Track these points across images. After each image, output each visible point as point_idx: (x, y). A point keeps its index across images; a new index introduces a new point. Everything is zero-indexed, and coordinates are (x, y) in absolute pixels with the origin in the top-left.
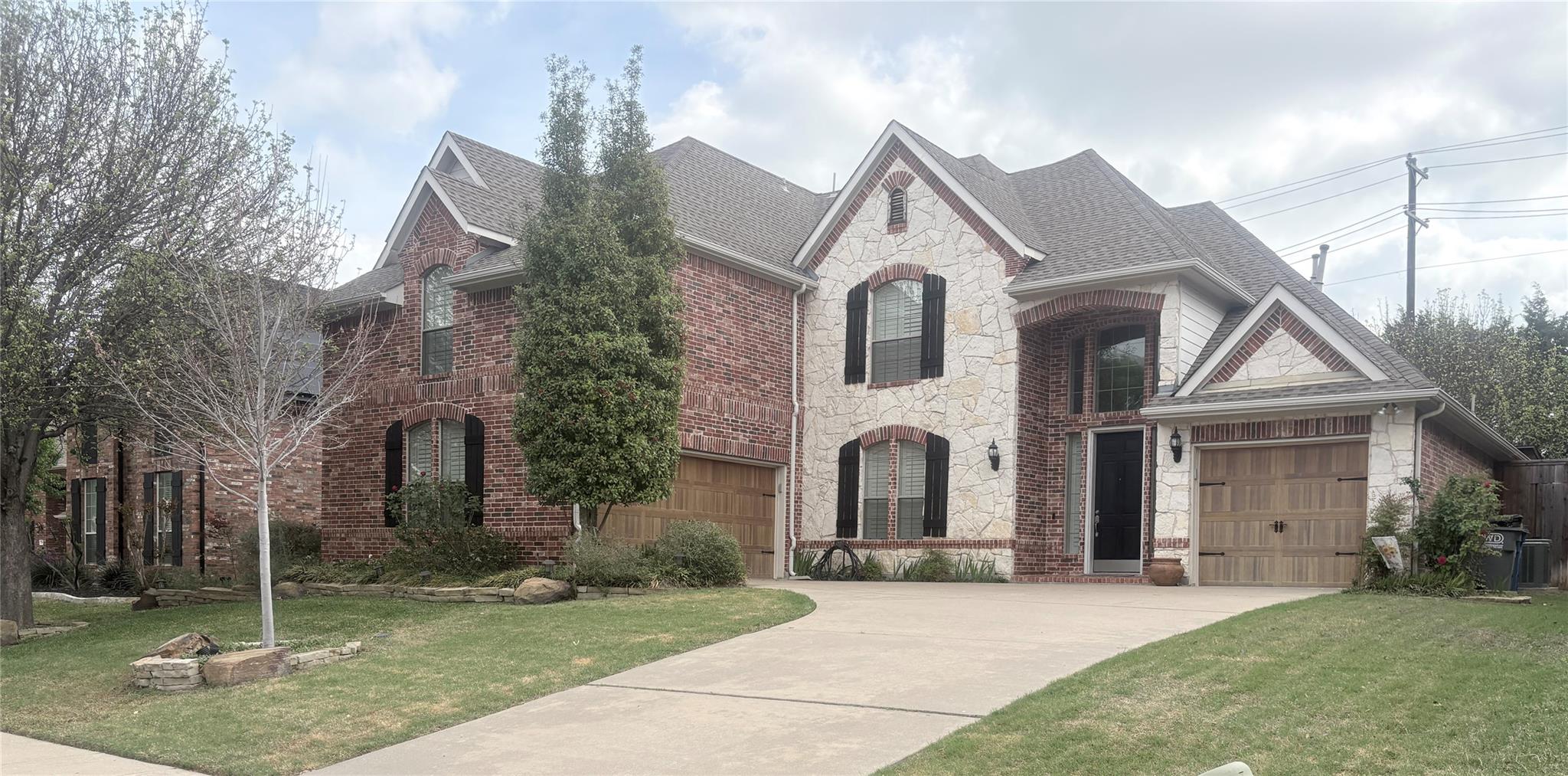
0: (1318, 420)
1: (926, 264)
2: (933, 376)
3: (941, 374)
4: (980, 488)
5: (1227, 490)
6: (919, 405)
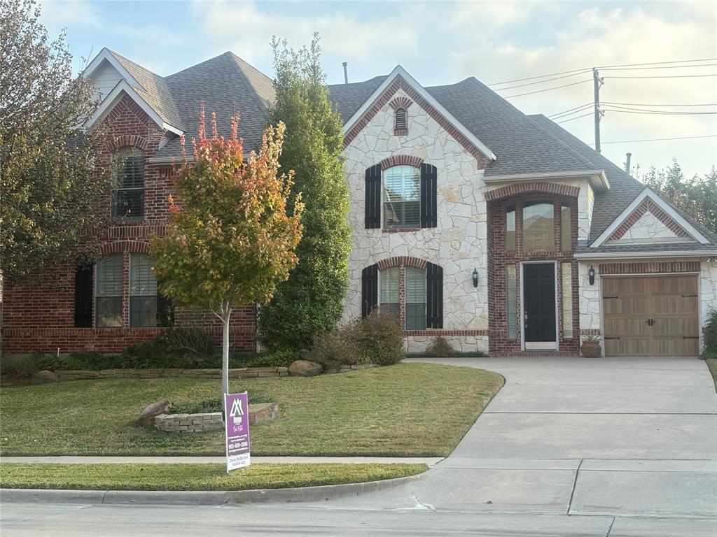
0: (672, 263)
1: (422, 158)
2: (429, 227)
3: (435, 226)
4: (465, 298)
5: (619, 301)
6: (420, 244)
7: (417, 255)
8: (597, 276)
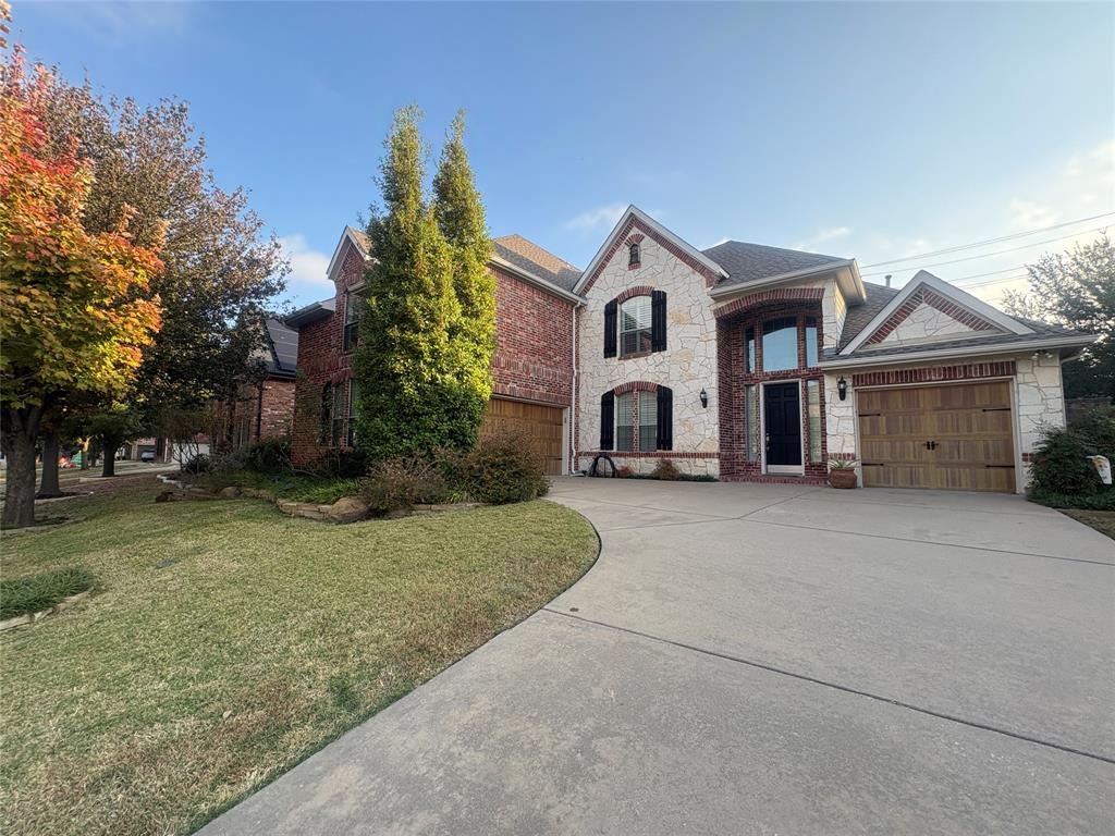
0: (965, 367)
1: (653, 286)
2: (659, 350)
3: (665, 349)
4: (695, 419)
5: (883, 420)
6: (651, 369)
7: (649, 379)
8: (850, 390)
